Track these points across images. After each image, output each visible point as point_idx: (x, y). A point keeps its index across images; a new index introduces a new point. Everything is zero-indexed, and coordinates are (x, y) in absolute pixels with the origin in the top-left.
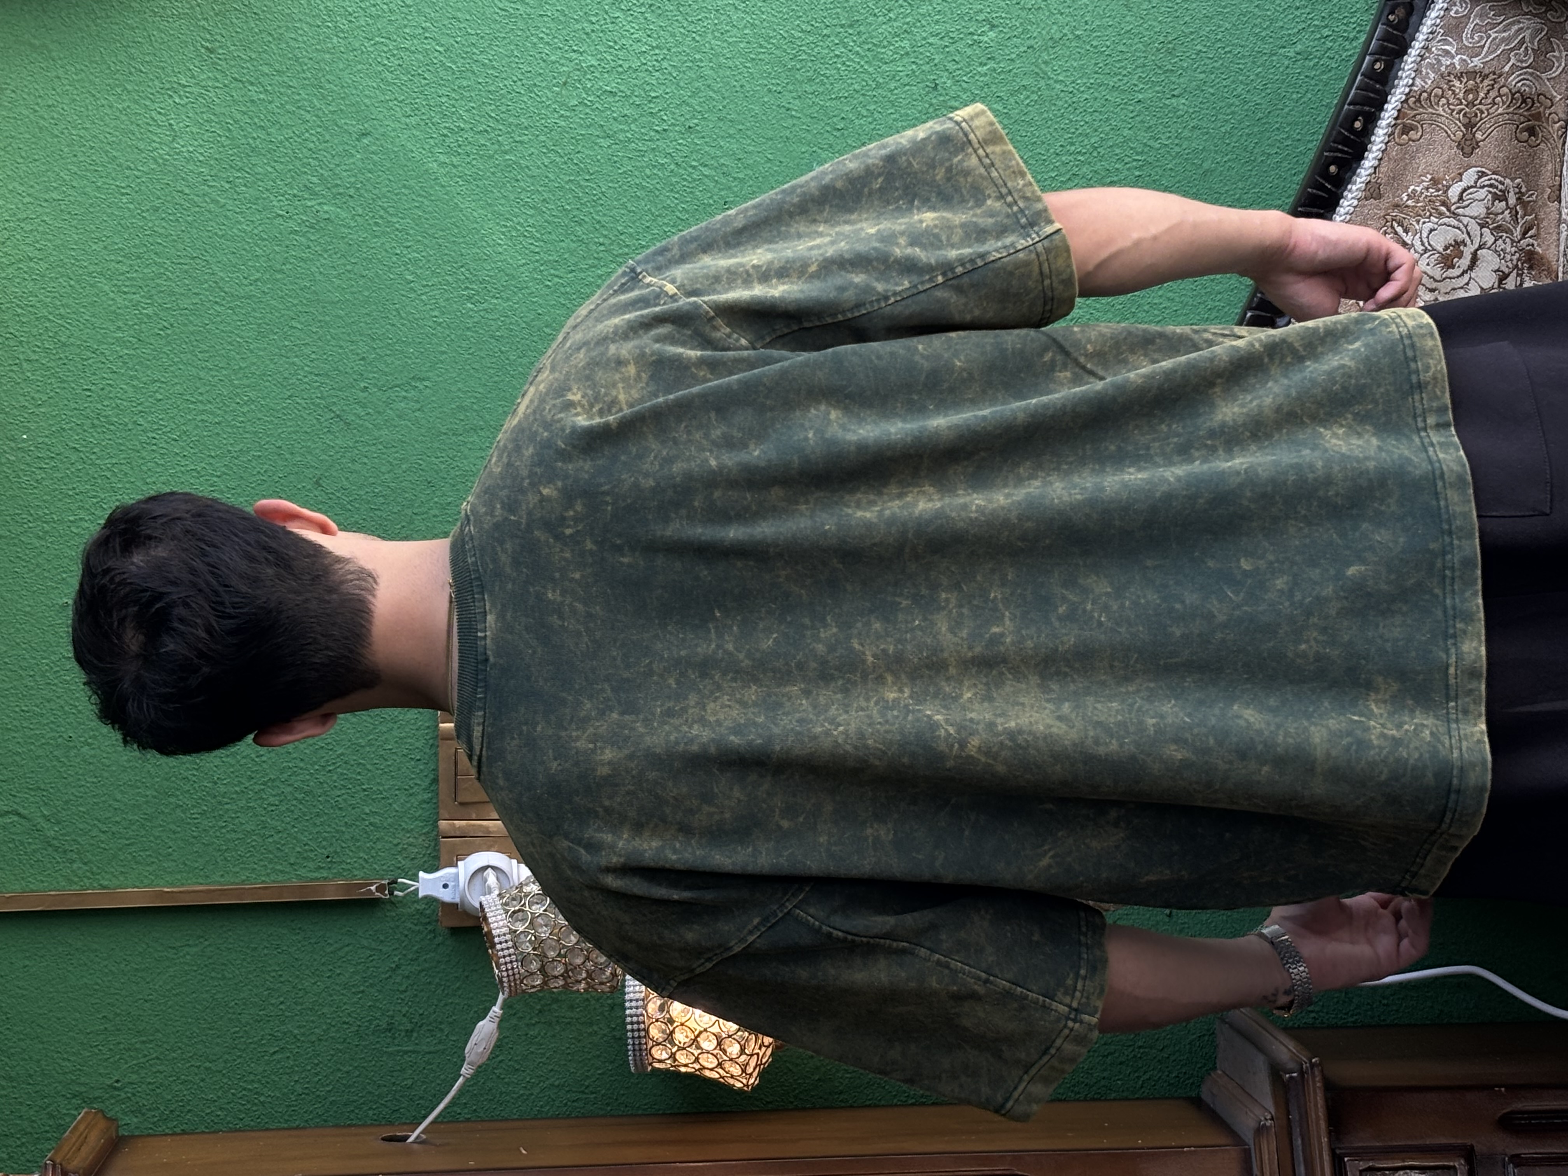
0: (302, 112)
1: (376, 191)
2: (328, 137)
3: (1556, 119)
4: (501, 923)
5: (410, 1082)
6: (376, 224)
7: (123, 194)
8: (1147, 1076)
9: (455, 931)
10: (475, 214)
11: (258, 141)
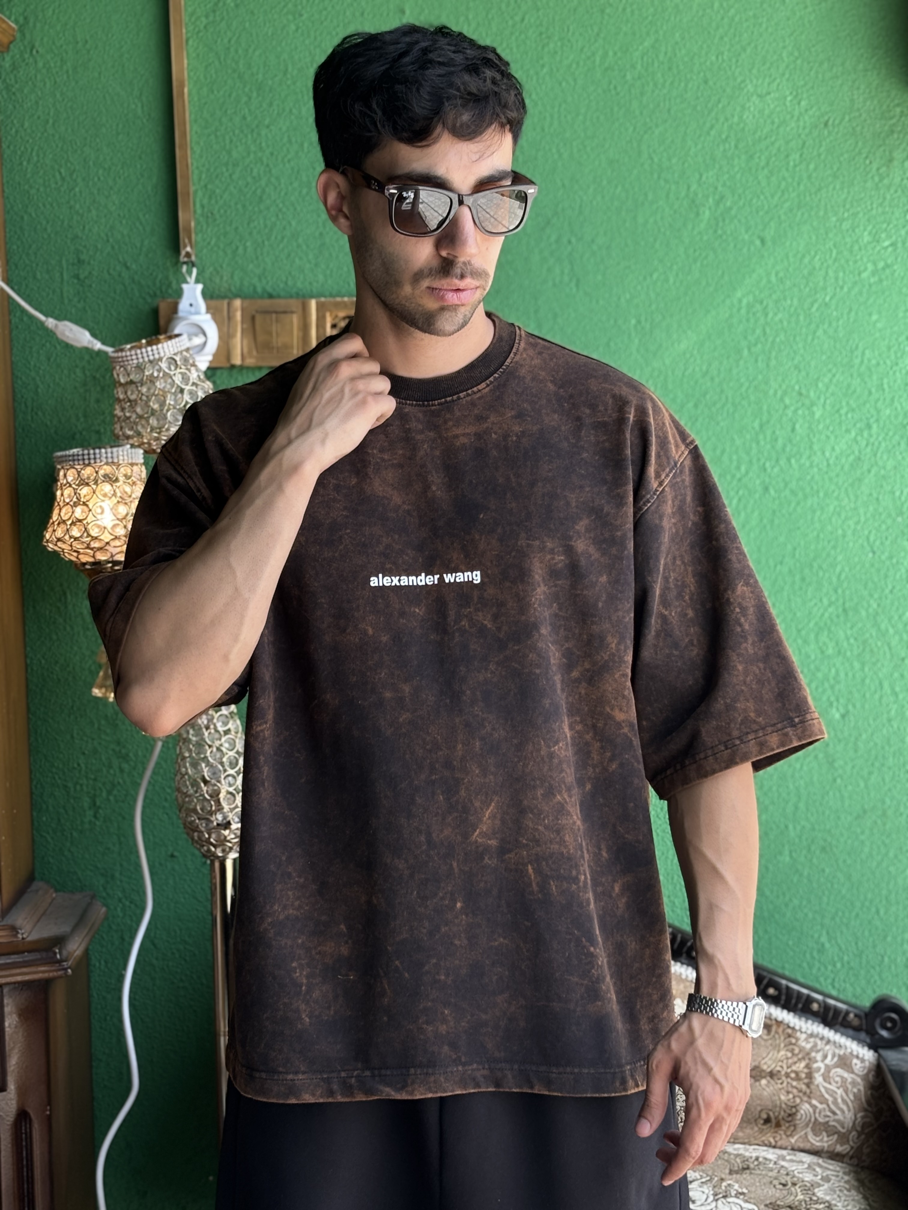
0: (779, 194)
2: (761, 213)
3: (776, 1139)
4: (167, 351)
5: (39, 276)
6: (695, 251)
7: (717, 57)
8: (49, 839)
9: (155, 312)
11: (757, 160)
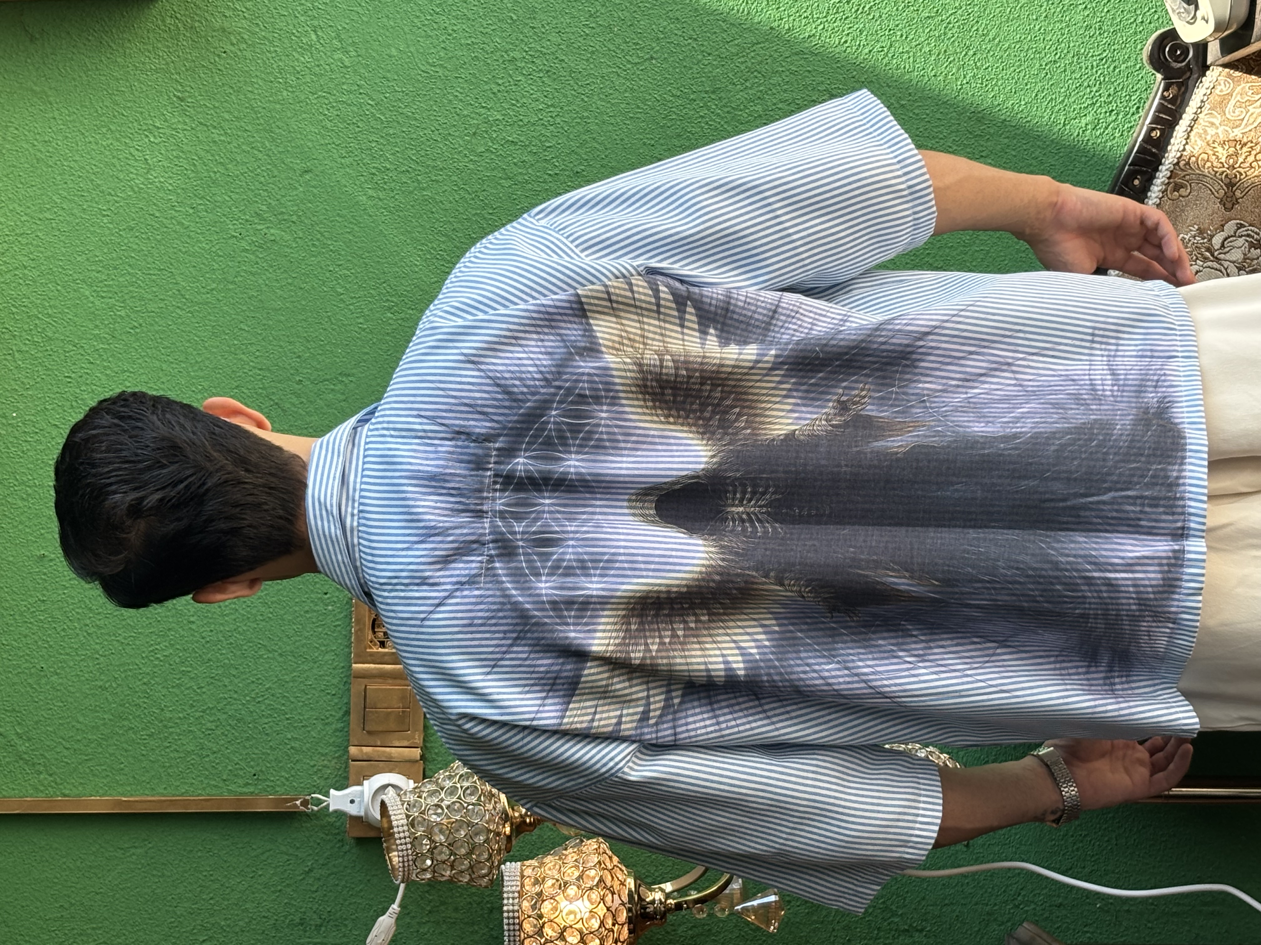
0: (256, 152)
1: (315, 219)
2: (276, 173)
6: (314, 245)
7: (104, 216)
9: (360, 841)
10: (396, 239)
11: (218, 175)
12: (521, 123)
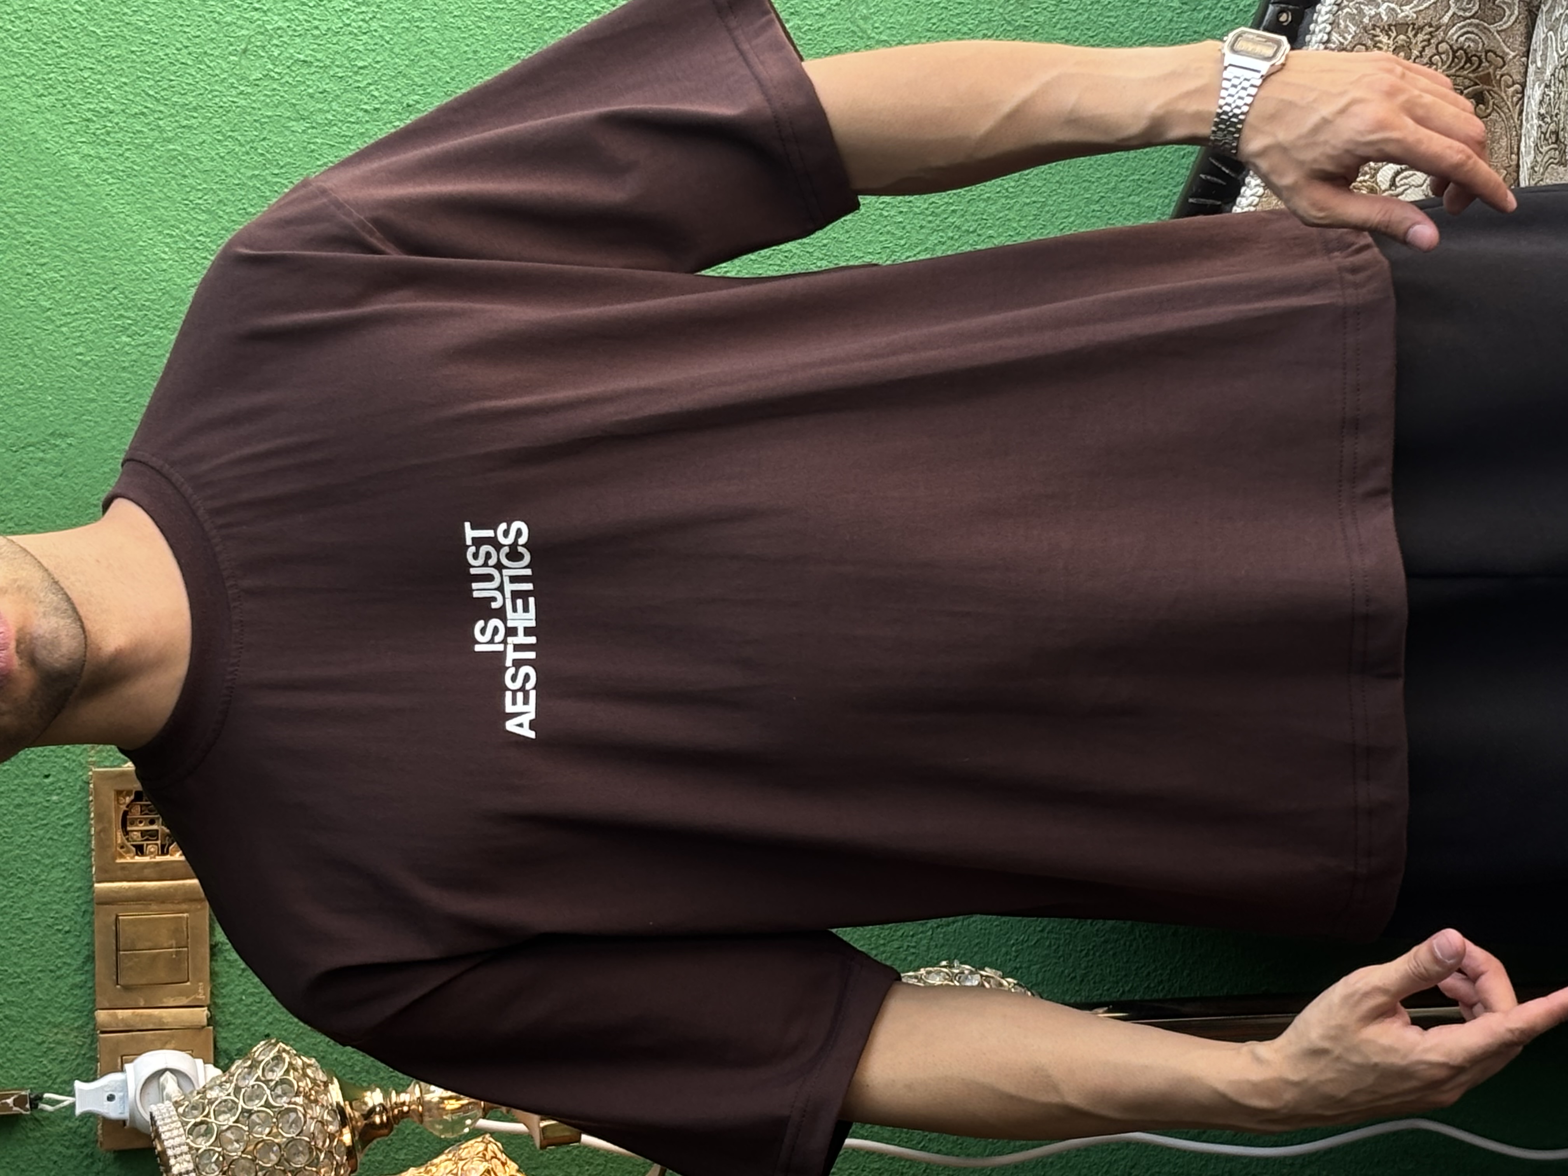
3: (1510, 83)
4: (178, 1141)
9: (120, 1155)
10: (130, 220)
12: (316, 32)
